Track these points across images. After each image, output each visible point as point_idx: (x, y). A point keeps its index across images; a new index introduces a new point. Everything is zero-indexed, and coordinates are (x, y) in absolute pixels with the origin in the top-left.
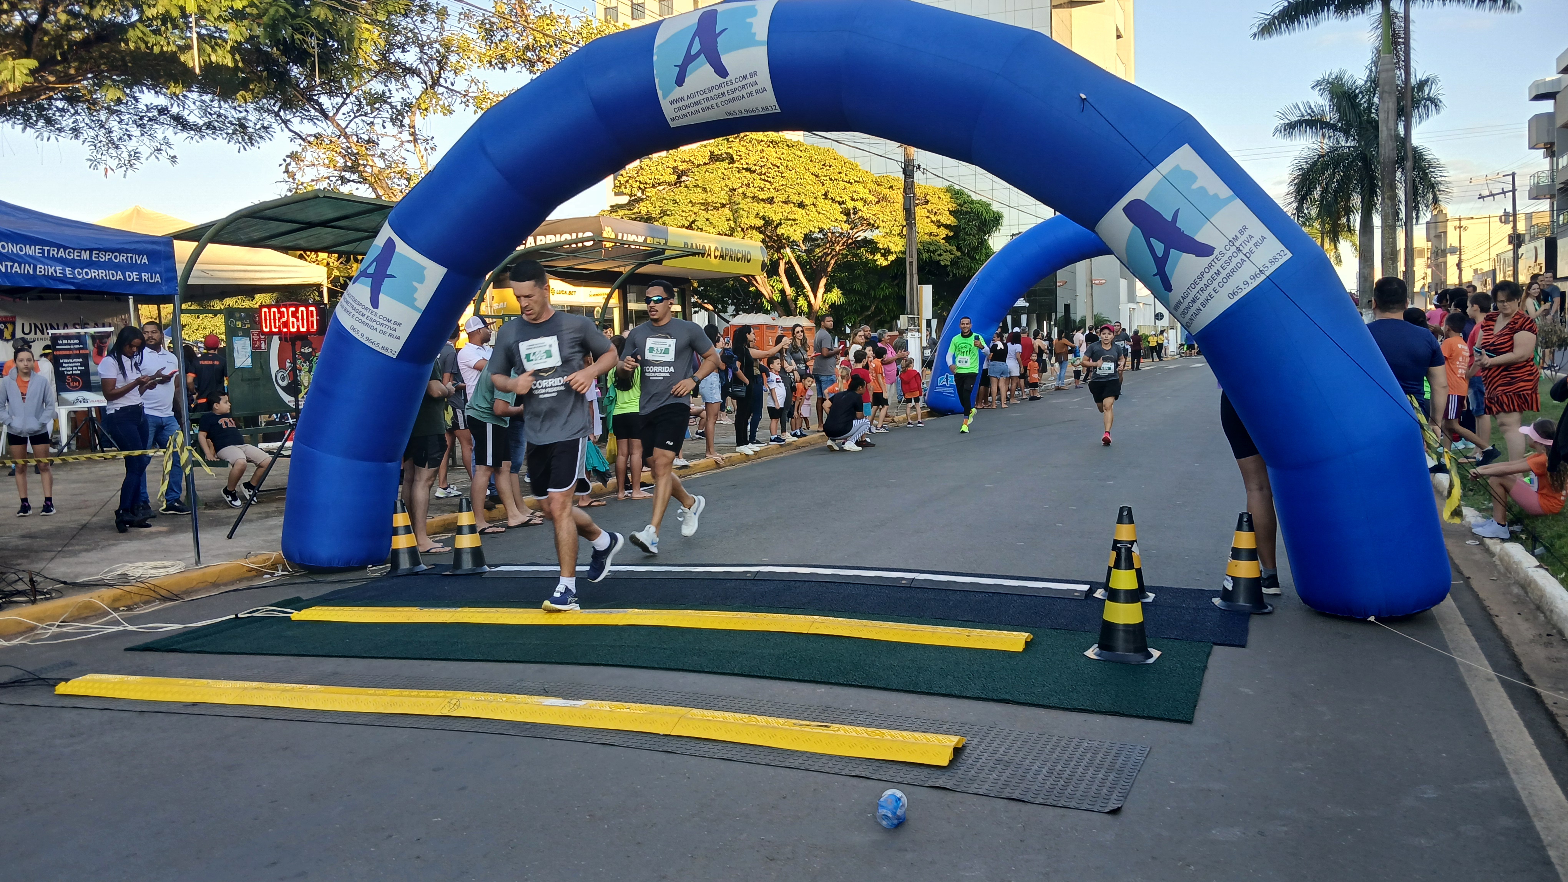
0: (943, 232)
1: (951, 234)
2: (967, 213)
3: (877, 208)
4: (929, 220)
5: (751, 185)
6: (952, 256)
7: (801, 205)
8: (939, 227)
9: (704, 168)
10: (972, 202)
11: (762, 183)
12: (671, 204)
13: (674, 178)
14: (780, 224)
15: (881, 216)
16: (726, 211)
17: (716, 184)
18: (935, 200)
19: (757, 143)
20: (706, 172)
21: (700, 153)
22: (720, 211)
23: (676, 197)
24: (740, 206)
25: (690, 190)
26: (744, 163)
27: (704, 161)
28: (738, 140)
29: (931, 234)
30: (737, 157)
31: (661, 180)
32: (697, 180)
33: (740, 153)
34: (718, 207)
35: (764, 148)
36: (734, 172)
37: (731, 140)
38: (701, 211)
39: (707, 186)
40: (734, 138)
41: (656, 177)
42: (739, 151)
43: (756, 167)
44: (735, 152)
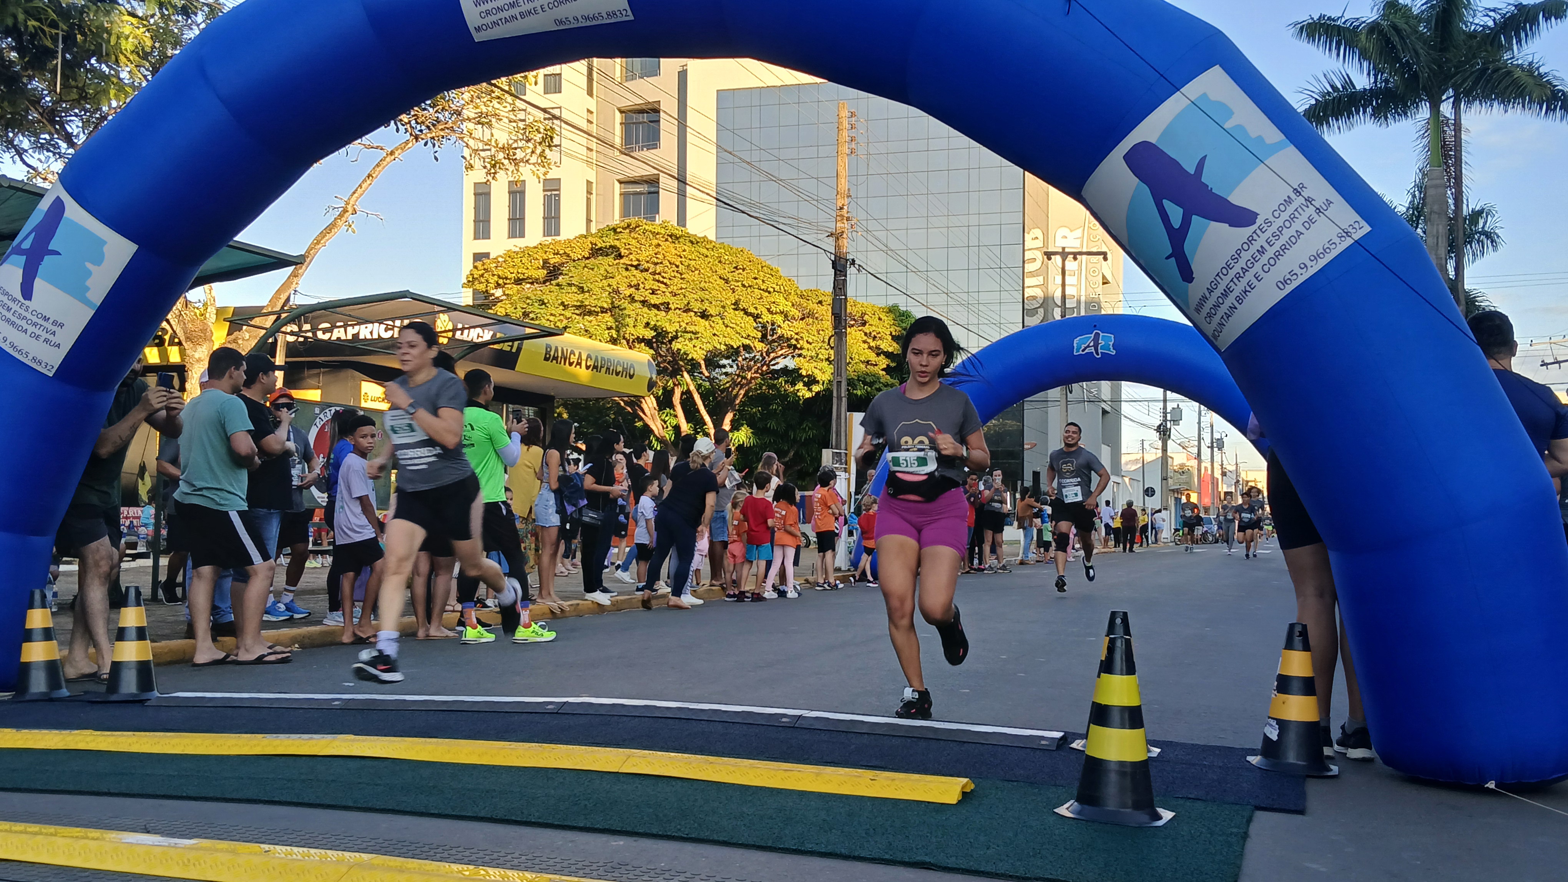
0: (883, 362)
1: (893, 365)
3: (802, 324)
4: (866, 346)
5: (642, 286)
7: (704, 315)
8: (878, 355)
9: (582, 263)
11: (656, 286)
12: (536, 304)
13: (542, 273)
14: (676, 337)
15: (805, 335)
16: (608, 318)
17: (596, 283)
18: (875, 321)
19: (651, 236)
20: (584, 267)
21: (578, 244)
22: (599, 317)
23: (544, 297)
24: (626, 312)
25: (563, 289)
26: (634, 259)
27: (583, 254)
28: (628, 231)
29: (868, 363)
30: (626, 251)
31: (526, 275)
32: (572, 277)
33: (630, 246)
34: (598, 312)
35: (660, 242)
36: (620, 270)
37: (618, 230)
38: (575, 316)
39: (584, 285)
40: (623, 229)
41: (520, 271)
42: (629, 244)
43: (649, 265)
44: (623, 245)
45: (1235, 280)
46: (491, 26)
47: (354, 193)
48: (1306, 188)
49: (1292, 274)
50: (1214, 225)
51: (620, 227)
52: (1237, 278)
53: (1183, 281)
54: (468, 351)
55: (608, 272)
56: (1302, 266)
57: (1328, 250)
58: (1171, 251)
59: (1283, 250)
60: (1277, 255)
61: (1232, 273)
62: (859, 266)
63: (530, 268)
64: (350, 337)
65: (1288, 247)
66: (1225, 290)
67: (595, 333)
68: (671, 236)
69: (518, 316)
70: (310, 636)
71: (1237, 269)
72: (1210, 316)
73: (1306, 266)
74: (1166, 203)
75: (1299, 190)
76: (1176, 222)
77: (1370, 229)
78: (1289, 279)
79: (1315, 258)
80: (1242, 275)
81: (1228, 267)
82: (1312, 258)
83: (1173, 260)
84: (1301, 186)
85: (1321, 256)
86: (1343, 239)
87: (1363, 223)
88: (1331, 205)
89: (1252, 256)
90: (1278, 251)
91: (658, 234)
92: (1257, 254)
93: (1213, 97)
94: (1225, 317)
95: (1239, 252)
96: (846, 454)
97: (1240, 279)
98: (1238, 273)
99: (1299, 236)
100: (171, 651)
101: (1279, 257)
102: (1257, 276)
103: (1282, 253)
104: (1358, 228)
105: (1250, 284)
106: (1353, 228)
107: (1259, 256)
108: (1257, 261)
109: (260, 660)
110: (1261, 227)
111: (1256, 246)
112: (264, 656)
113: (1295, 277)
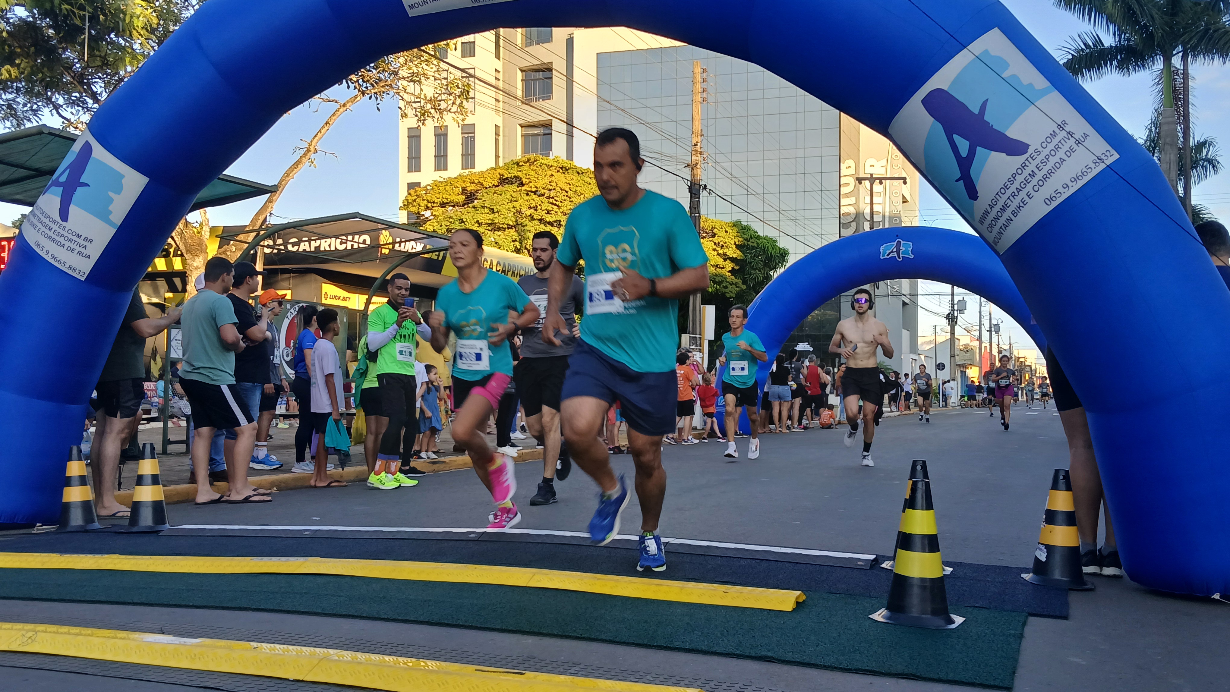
0: (729, 266)
1: (737, 268)
2: (753, 248)
4: (716, 253)
5: (539, 207)
6: (738, 289)
8: (725, 260)
9: (493, 190)
10: (759, 237)
11: (550, 207)
12: (457, 223)
13: (462, 198)
16: (512, 232)
17: (504, 206)
18: (723, 234)
19: (546, 168)
20: (494, 193)
21: (489, 175)
22: (506, 232)
23: (463, 217)
24: (526, 228)
25: (478, 210)
26: (533, 186)
27: (493, 183)
28: (528, 164)
29: (717, 266)
30: (527, 180)
31: (449, 200)
32: (485, 201)
33: (530, 176)
34: (505, 229)
35: (553, 173)
36: (522, 195)
37: (521, 164)
38: (487, 231)
39: (494, 207)
40: (524, 162)
41: (444, 197)
42: (529, 175)
43: (544, 191)
44: (525, 176)
45: (1011, 198)
46: (421, 4)
47: (315, 136)
48: (1067, 124)
49: (1056, 192)
50: (994, 153)
51: (522, 162)
52: (1013, 197)
53: (970, 198)
54: (405, 259)
55: (513, 197)
56: (1065, 186)
57: (1085, 174)
58: (959, 175)
59: (1049, 174)
60: (1045, 178)
61: (1009, 193)
62: (710, 190)
63: (452, 194)
64: (313, 249)
65: (1053, 171)
66: (1003, 206)
67: (503, 244)
68: (562, 168)
69: (443, 232)
70: (285, 482)
71: (1013, 189)
72: (991, 227)
73: (1068, 186)
74: (955, 136)
75: (1062, 126)
76: (964, 153)
77: (1119, 156)
78: (1054, 197)
79: (1075, 180)
80: (1017, 194)
81: (1006, 187)
82: (1073, 180)
83: (962, 181)
84: (1063, 123)
85: (1080, 178)
86: (1097, 164)
87: (1113, 152)
88: (1088, 137)
89: (1025, 179)
90: (1045, 175)
91: (551, 166)
92: (1029, 177)
93: (993, 53)
94: (1003, 227)
95: (1014, 175)
96: (700, 338)
97: (1015, 197)
98: (1014, 192)
99: (1062, 162)
100: (178, 493)
101: (1046, 179)
102: (1028, 194)
103: (1048, 176)
104: (1109, 156)
105: (1023, 201)
106: (1105, 156)
107: (1030, 179)
108: (1028, 183)
109: (246, 500)
110: (1032, 156)
111: (1028, 171)
112: (250, 497)
113: (1059, 195)
